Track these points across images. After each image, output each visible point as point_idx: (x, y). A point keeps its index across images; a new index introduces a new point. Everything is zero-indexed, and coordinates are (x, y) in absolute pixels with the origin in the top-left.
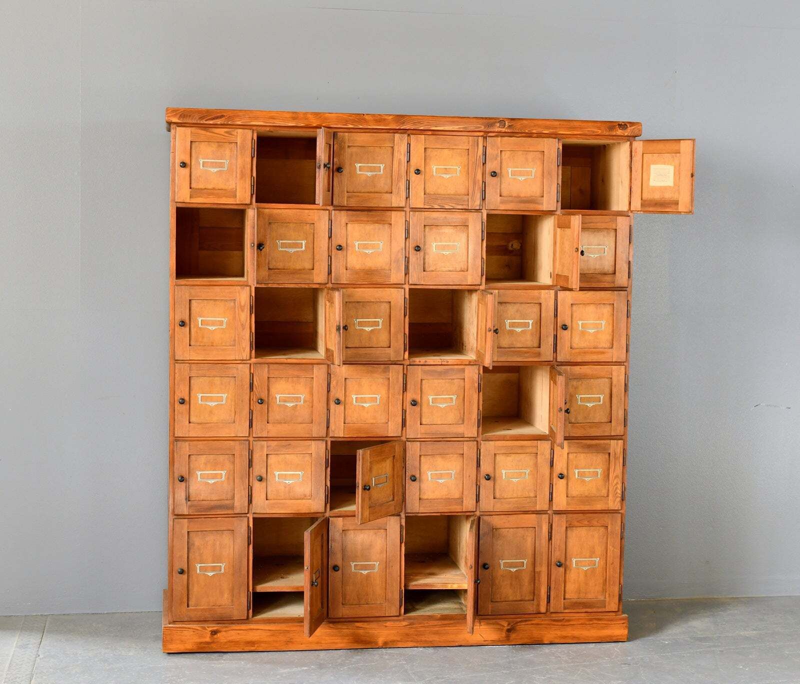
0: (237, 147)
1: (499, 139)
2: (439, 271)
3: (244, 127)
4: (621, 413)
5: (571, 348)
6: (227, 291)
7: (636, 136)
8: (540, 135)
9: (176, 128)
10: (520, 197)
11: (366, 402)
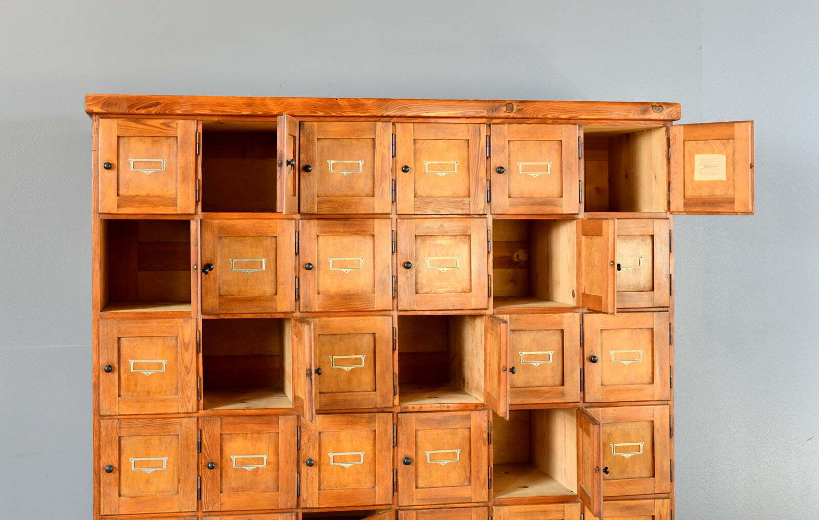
0: (177, 142)
1: (506, 126)
2: (435, 293)
3: (185, 116)
4: (666, 465)
5: (602, 385)
6: (167, 325)
7: (675, 120)
8: (556, 121)
9: (98, 120)
10: (533, 198)
11: (345, 462)
